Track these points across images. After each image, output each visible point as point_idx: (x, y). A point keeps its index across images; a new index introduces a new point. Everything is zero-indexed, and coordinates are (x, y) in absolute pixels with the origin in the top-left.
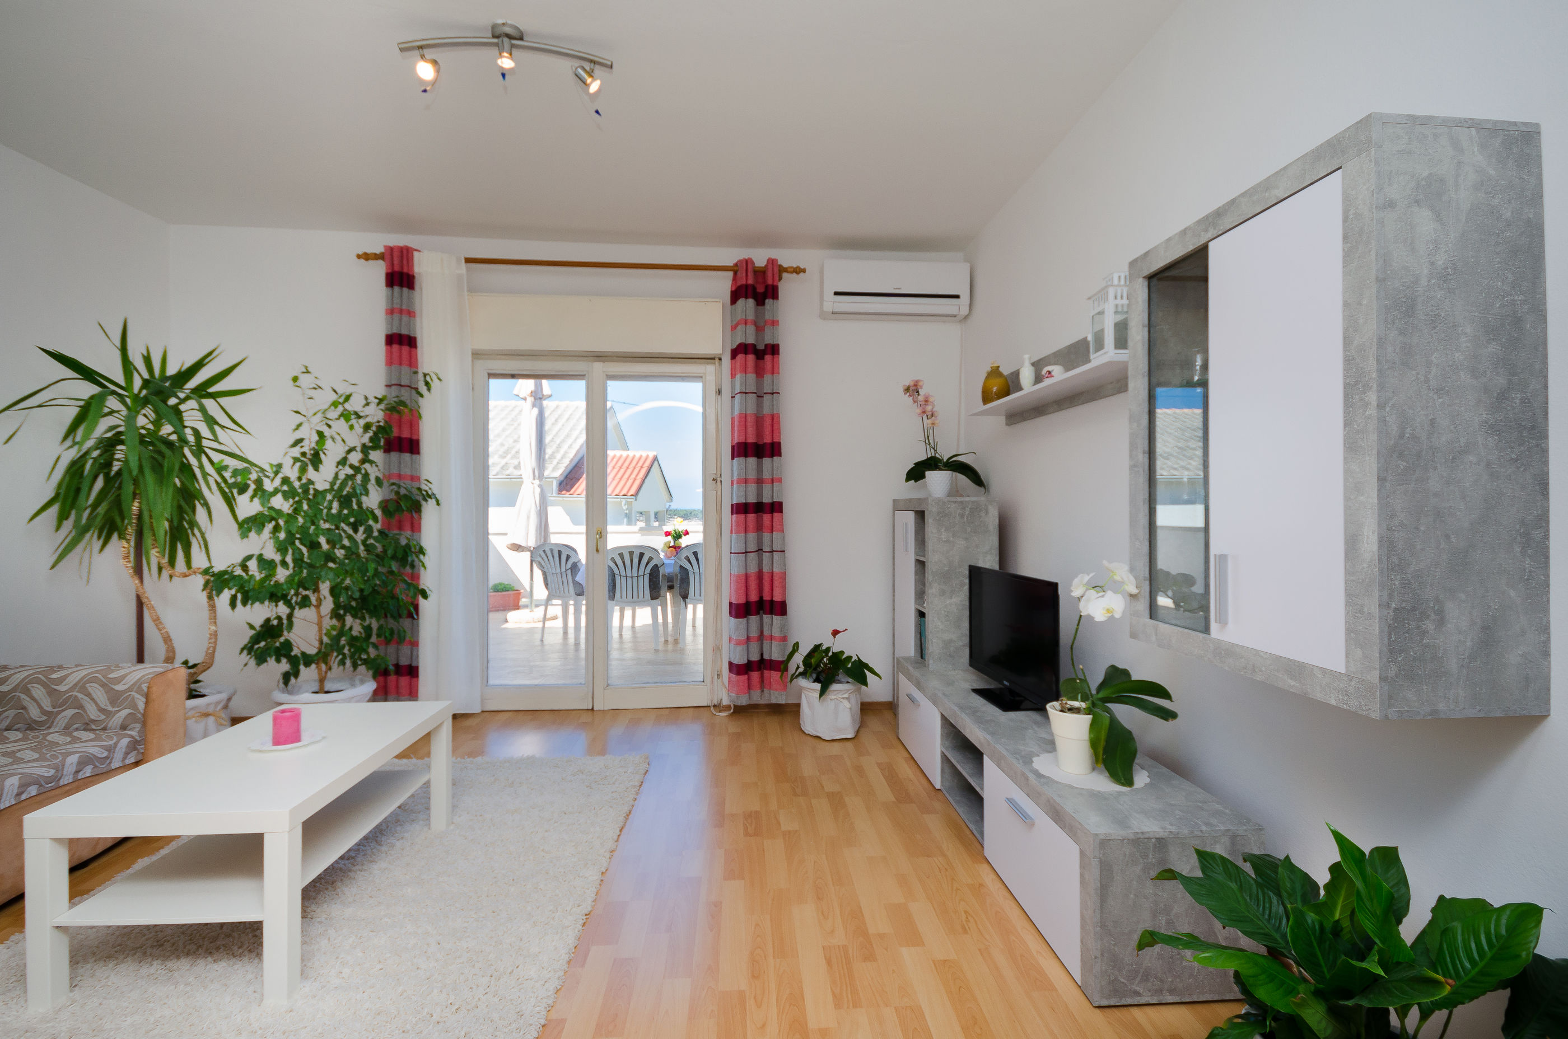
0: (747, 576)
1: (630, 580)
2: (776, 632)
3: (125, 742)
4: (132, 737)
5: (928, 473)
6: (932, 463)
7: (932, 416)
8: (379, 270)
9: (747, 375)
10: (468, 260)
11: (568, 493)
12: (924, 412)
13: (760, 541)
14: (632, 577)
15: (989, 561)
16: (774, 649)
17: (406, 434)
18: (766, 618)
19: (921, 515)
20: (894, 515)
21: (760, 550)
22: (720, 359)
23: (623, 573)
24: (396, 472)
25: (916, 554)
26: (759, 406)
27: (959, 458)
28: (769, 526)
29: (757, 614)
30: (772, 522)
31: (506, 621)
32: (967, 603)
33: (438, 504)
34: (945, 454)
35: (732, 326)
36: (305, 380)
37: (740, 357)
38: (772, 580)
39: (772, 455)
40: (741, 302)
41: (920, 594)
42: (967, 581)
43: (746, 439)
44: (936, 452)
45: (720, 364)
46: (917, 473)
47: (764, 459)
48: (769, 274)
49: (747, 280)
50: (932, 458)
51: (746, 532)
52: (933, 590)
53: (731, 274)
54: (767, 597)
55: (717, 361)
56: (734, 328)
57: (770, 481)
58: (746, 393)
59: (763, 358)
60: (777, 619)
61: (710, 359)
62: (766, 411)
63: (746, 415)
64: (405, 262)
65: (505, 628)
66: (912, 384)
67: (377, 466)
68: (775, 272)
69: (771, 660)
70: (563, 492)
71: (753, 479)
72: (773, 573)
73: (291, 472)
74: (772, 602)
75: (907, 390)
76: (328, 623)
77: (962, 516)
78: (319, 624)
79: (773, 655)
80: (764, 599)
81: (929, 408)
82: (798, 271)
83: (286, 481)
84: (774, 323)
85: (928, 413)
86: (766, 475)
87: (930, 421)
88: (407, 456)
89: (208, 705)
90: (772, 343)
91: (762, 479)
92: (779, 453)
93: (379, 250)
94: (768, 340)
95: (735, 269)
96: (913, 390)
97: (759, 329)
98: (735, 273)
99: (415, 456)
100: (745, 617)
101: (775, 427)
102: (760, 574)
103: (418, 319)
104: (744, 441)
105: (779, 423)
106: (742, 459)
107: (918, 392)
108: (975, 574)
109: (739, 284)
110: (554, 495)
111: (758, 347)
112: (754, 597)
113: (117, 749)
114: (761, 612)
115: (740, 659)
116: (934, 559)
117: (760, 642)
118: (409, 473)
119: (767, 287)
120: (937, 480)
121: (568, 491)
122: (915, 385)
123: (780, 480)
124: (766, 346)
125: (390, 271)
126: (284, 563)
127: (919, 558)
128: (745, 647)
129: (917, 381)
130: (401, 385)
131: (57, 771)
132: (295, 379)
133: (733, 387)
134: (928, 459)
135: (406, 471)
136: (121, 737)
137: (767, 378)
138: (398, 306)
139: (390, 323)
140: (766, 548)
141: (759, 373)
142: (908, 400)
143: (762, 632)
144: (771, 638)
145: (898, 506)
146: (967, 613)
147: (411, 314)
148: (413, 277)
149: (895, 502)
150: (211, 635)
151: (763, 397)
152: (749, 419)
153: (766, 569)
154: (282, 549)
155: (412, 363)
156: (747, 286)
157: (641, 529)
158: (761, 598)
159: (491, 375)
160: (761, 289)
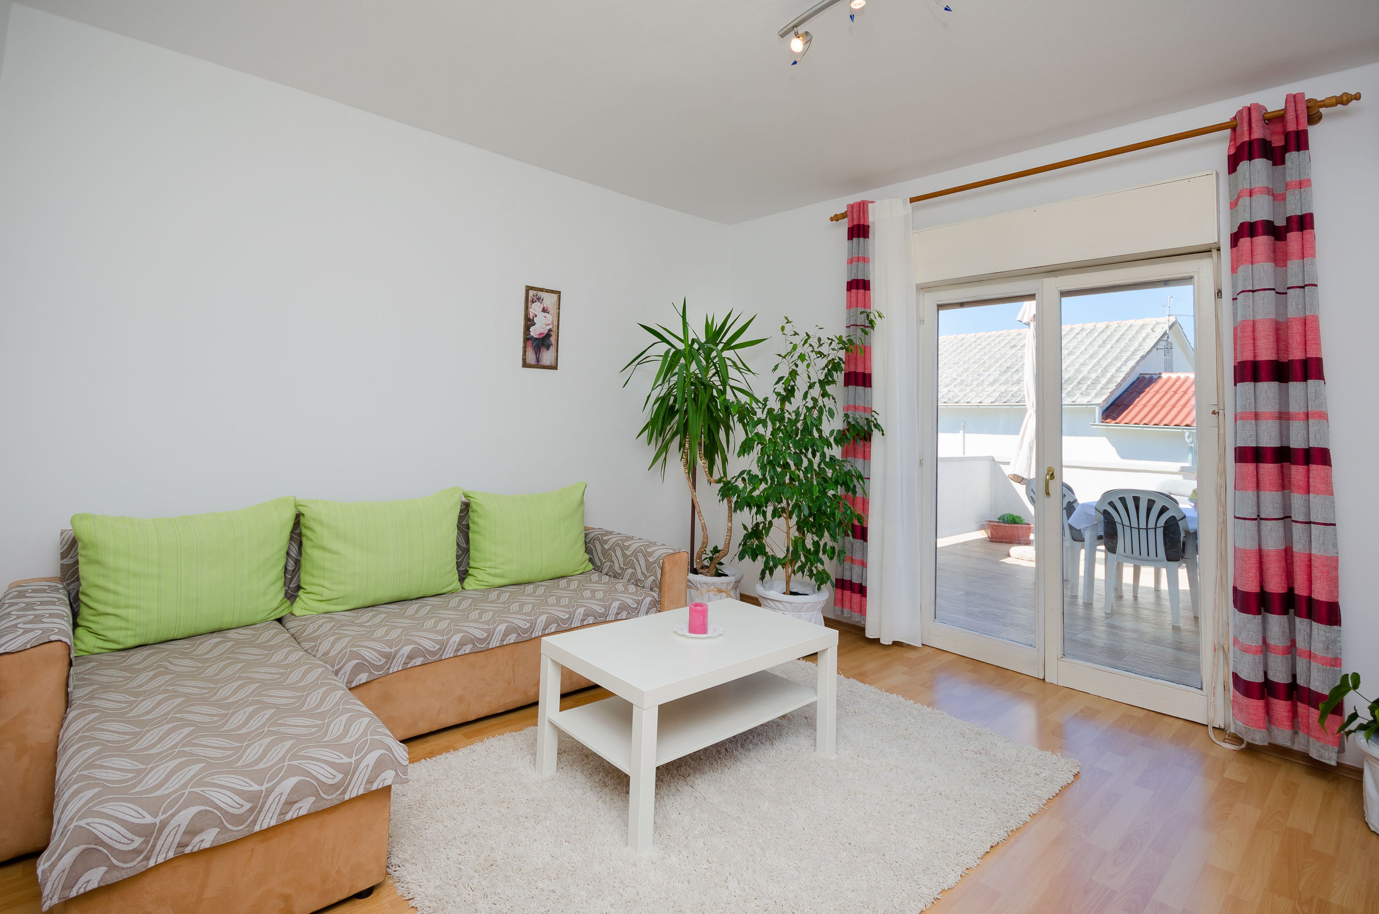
0: (1260, 554)
1: (1135, 532)
2: (1317, 648)
3: (648, 599)
4: (653, 597)
8: (843, 227)
9: (1255, 266)
10: (912, 200)
11: (1114, 422)
13: (1286, 506)
14: (1139, 526)
16: (1314, 674)
17: (860, 370)
18: (1301, 624)
21: (1286, 518)
22: (1219, 250)
23: (1126, 522)
24: (852, 403)
26: (1282, 306)
28: (1302, 484)
29: (1284, 612)
30: (1308, 477)
31: (1009, 556)
33: (883, 434)
35: (1231, 203)
36: (789, 329)
37: (1245, 242)
38: (1310, 566)
39: (1305, 378)
40: (1244, 166)
43: (1255, 356)
45: (1219, 256)
47: (1291, 383)
48: (1291, 116)
49: (1250, 134)
51: (1258, 487)
53: (1228, 132)
54: (1300, 590)
55: (1214, 253)
56: (1234, 205)
57: (1304, 417)
58: (1253, 291)
59: (1284, 239)
60: (1320, 630)
61: (1206, 251)
62: (1293, 311)
63: (1254, 322)
64: (861, 215)
65: (1004, 563)
67: (834, 398)
68: (1299, 112)
69: (1308, 690)
70: (1108, 421)
71: (1270, 413)
72: (1310, 555)
73: (774, 404)
74: (1309, 599)
76: (794, 533)
78: (788, 533)
79: (1312, 683)
80: (1297, 592)
82: (1347, 99)
83: (771, 411)
84: (1303, 184)
86: (1295, 407)
88: (860, 389)
89: (722, 583)
90: (1299, 214)
91: (1288, 413)
92: (1318, 375)
93: (843, 210)
94: (1294, 209)
95: (1233, 126)
97: (1278, 197)
98: (1234, 129)
99: (867, 389)
100: (1259, 613)
101: (1310, 336)
102: (1288, 553)
103: (871, 264)
104: (1250, 358)
105: (1317, 329)
106: (1251, 385)
109: (1239, 142)
110: (1097, 423)
111: (1277, 224)
112: (1275, 585)
113: (643, 604)
114: (1292, 611)
115: (1252, 674)
117: (1289, 656)
118: (862, 404)
119: (1287, 135)
121: (1115, 419)
123: (1323, 416)
124: (1289, 219)
125: (851, 226)
126: (764, 479)
128: (1259, 658)
130: (857, 325)
131: (606, 610)
132: (783, 328)
133: (1234, 286)
135: (860, 403)
136: (647, 595)
137: (1293, 265)
138: (856, 255)
139: (850, 271)
140: (1298, 514)
141: (1279, 259)
143: (1293, 642)
144: (1310, 655)
147: (865, 260)
148: (869, 227)
150: (728, 529)
151: (1286, 293)
152: (1259, 327)
153: (1298, 548)
154: (763, 467)
155: (866, 303)
156: (1251, 143)
157: (1183, 470)
158: (1291, 589)
159: (940, 307)
160: (1278, 141)
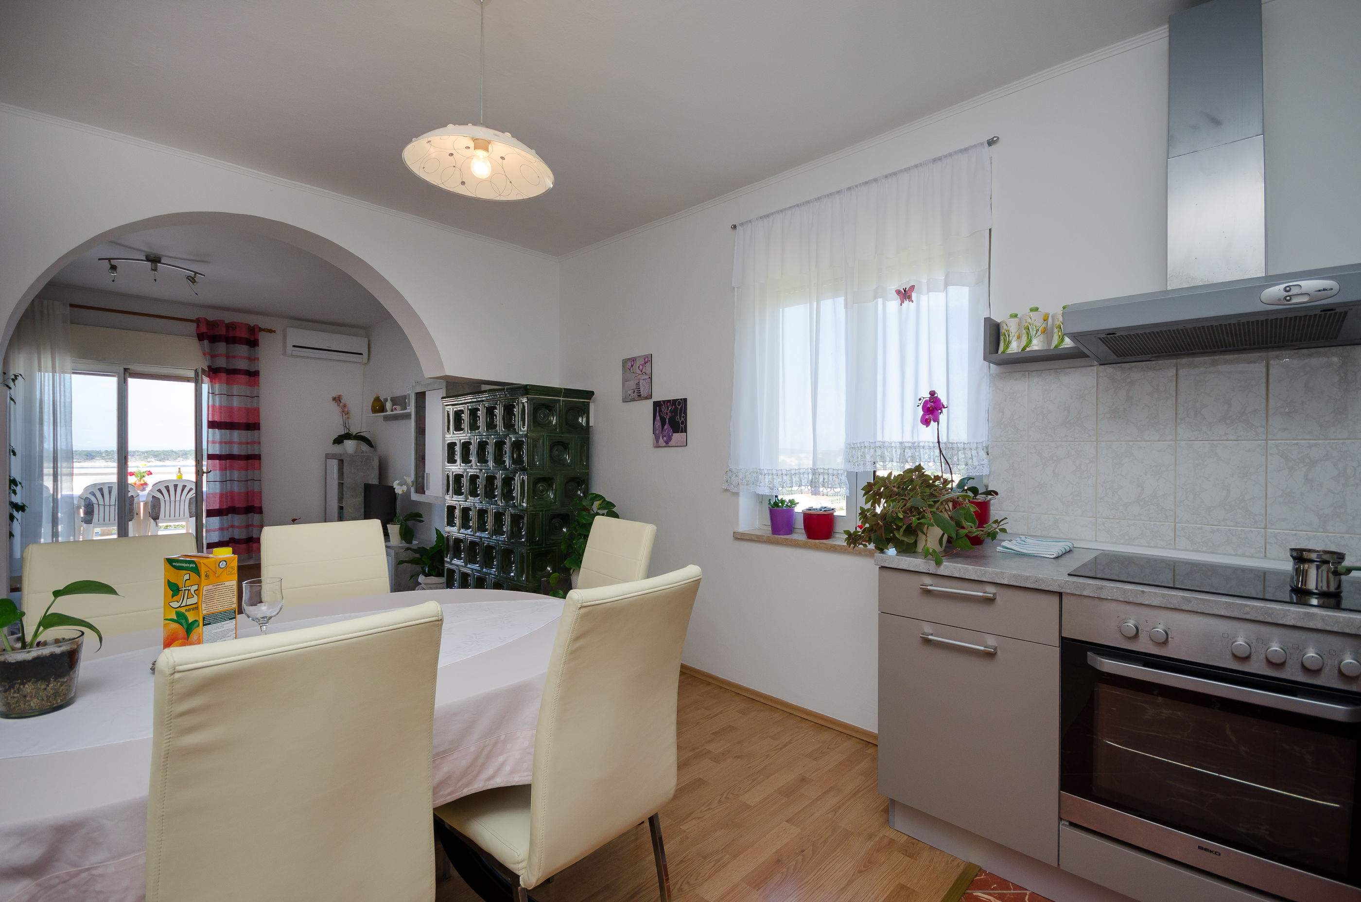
1: (107, 508)
2: (256, 523)
5: (345, 441)
6: (347, 436)
7: (348, 414)
12: (343, 412)
14: (110, 506)
15: (375, 481)
19: (341, 462)
20: (326, 461)
23: (101, 502)
25: (339, 479)
26: (244, 402)
27: (362, 434)
30: (253, 465)
32: (363, 501)
34: (354, 431)
39: (254, 429)
41: (341, 499)
42: (363, 491)
44: (349, 431)
46: (339, 440)
47: (247, 431)
48: (254, 331)
50: (347, 433)
52: (347, 495)
59: (250, 377)
60: (256, 516)
62: (253, 406)
66: (337, 397)
68: (257, 330)
72: (254, 491)
75: (334, 399)
77: (362, 462)
81: (346, 410)
82: (271, 331)
84: (257, 359)
85: (345, 412)
87: (346, 416)
90: (256, 369)
92: (259, 429)
94: (253, 368)
96: (337, 399)
105: (259, 412)
107: (340, 401)
108: (368, 487)
116: (347, 481)
120: (350, 445)
122: (339, 398)
123: (260, 443)
124: (252, 370)
127: (340, 482)
129: (340, 396)
134: (345, 434)
142: (334, 405)
144: (254, 526)
145: (328, 456)
146: (363, 506)
149: (327, 455)
